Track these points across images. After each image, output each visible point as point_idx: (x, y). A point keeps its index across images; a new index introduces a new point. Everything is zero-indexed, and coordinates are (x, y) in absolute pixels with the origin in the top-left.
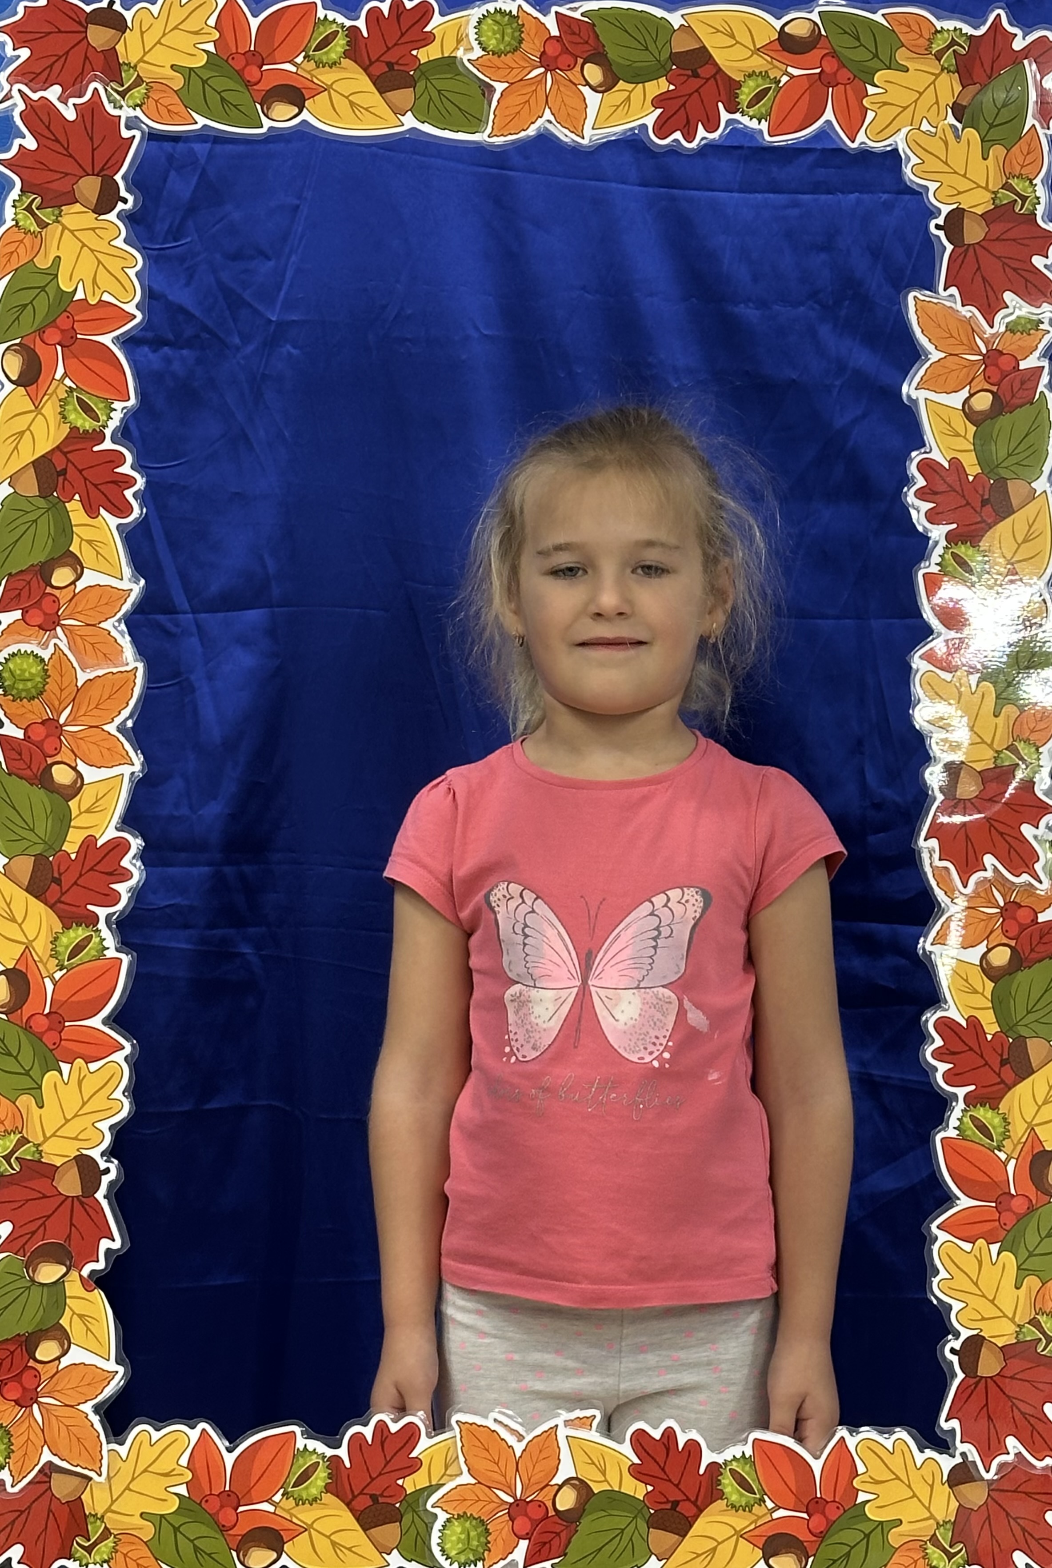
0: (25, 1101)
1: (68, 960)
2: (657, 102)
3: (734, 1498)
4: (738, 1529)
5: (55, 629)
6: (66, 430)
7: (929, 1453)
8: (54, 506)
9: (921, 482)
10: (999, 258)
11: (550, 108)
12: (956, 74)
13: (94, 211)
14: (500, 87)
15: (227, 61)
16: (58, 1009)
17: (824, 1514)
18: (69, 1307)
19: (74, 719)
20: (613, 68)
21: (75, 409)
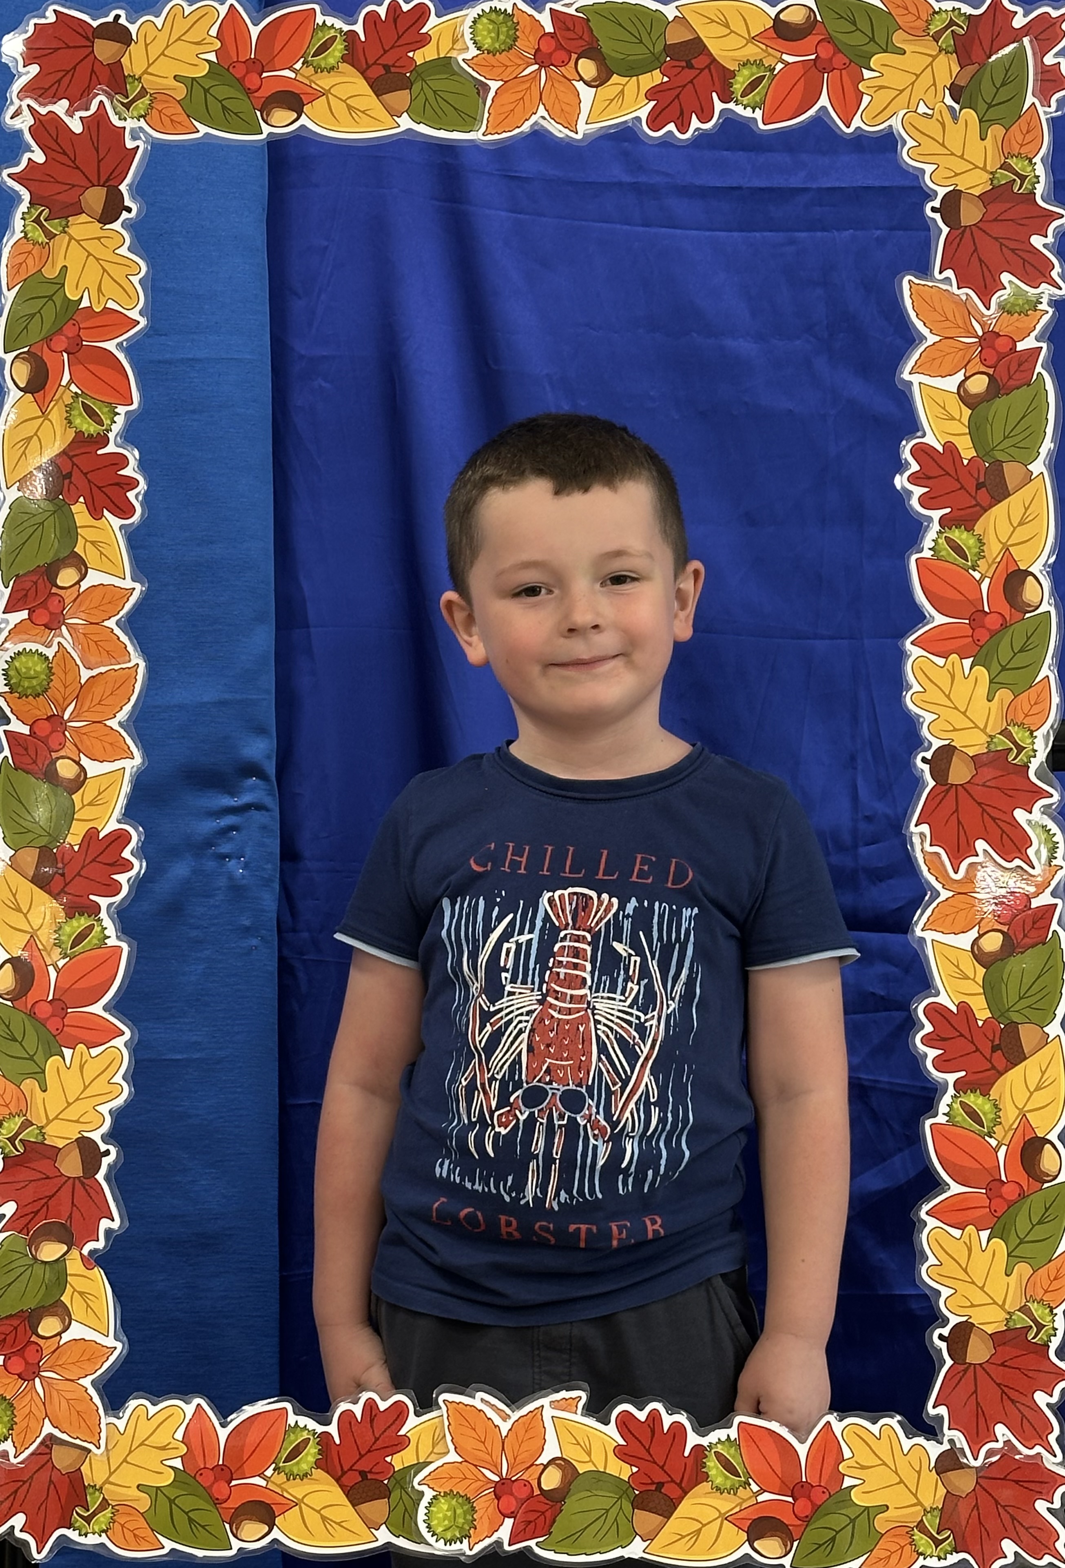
0: (29, 1085)
1: (71, 949)
2: (651, 94)
3: (719, 1480)
4: (723, 1512)
5: (60, 628)
6: (71, 435)
8: (61, 508)
9: (915, 467)
10: (996, 239)
11: (543, 104)
12: (954, 54)
13: (99, 221)
14: (494, 85)
15: (228, 70)
16: (61, 996)
17: (809, 1498)
18: (70, 1284)
19: (77, 715)
20: (607, 62)
21: (80, 415)
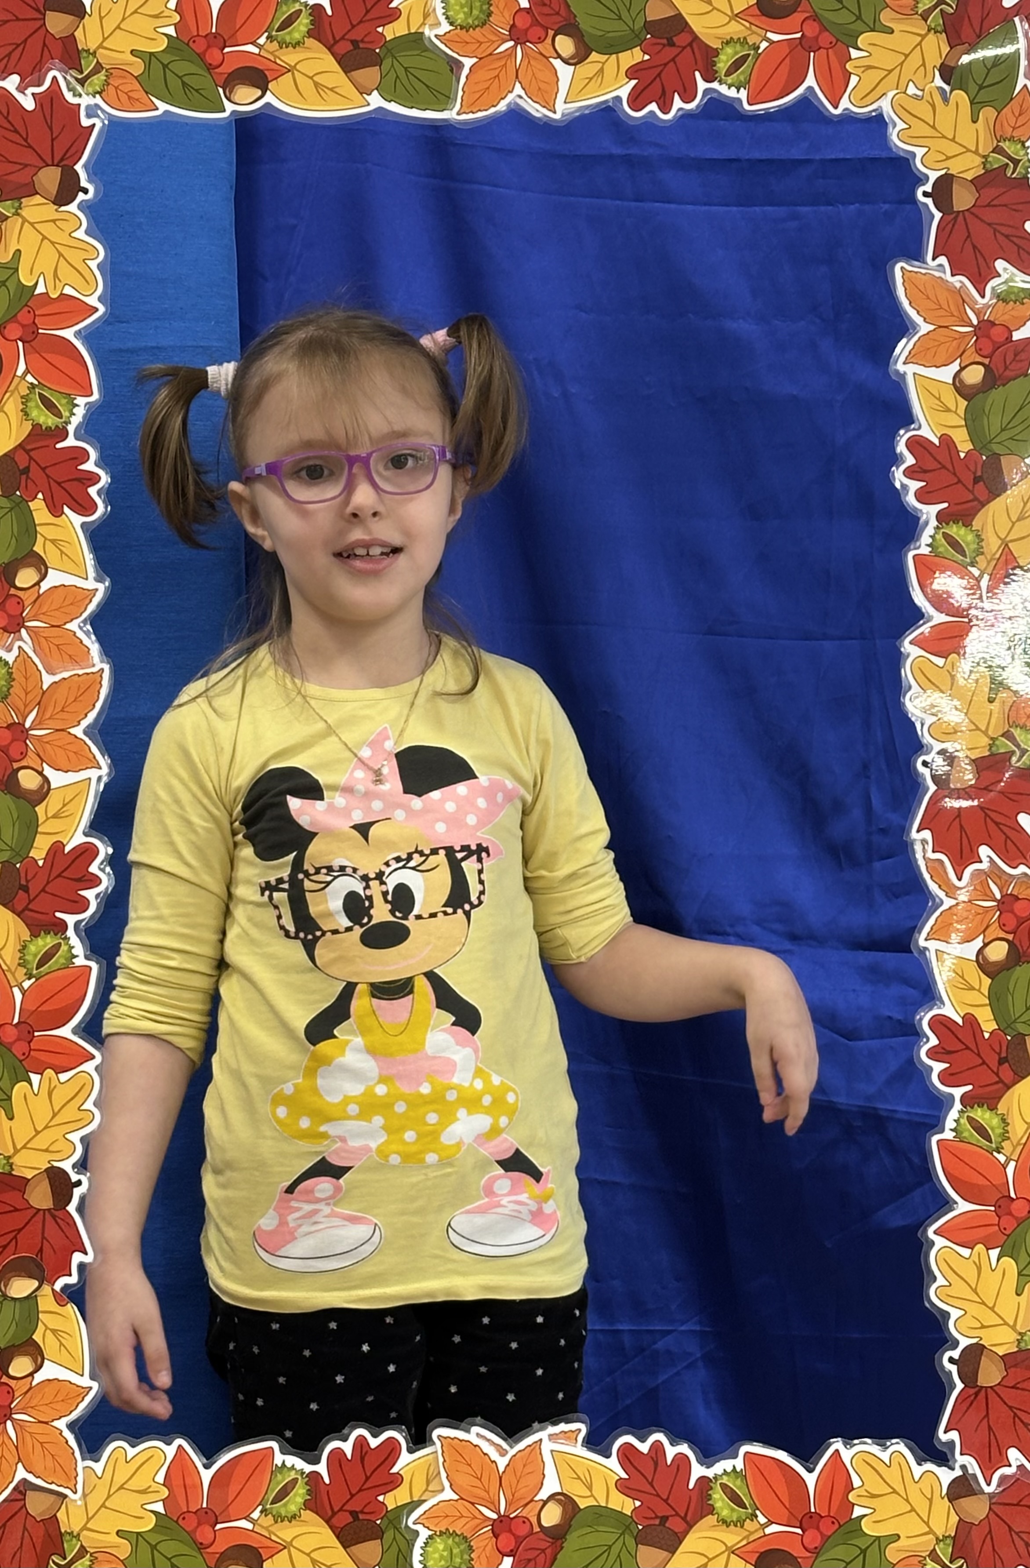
1: (37, 969)
2: (632, 73)
3: (725, 1513)
4: (729, 1545)
5: (19, 631)
6: (28, 427)
7: (929, 1466)
8: (18, 505)
9: (910, 460)
10: (989, 224)
11: (520, 82)
12: (944, 34)
13: (54, 203)
14: (468, 62)
15: (188, 44)
16: (27, 1019)
17: (818, 1529)
18: (42, 1322)
19: (40, 723)
20: (585, 39)
21: (37, 406)
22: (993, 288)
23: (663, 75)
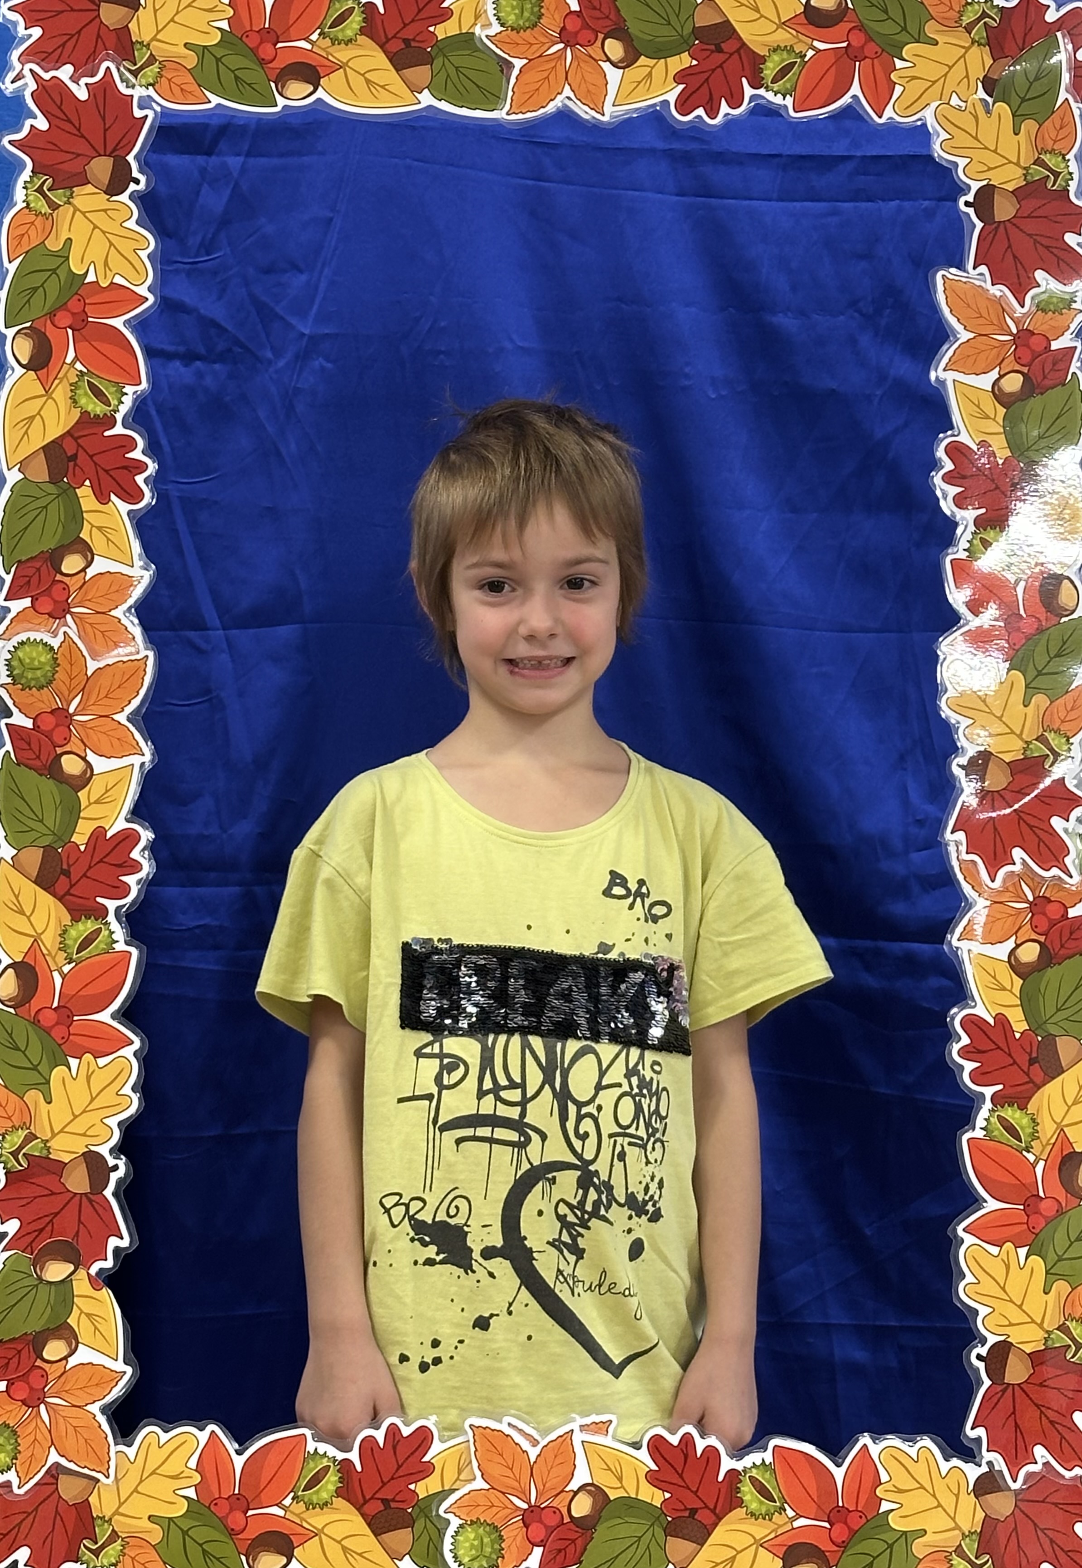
0: (33, 1096)
1: (77, 954)
2: (679, 78)
3: (753, 1506)
4: (758, 1538)
5: (65, 617)
6: (76, 415)
7: (955, 1462)
8: (65, 491)
9: (949, 466)
10: (1030, 235)
11: (569, 84)
12: (987, 47)
13: (105, 193)
14: (518, 63)
15: (241, 39)
16: (67, 1003)
17: (846, 1523)
18: (77, 1306)
19: (83, 709)
20: (634, 43)
21: (86, 394)
22: (1033, 298)
23: (710, 80)
